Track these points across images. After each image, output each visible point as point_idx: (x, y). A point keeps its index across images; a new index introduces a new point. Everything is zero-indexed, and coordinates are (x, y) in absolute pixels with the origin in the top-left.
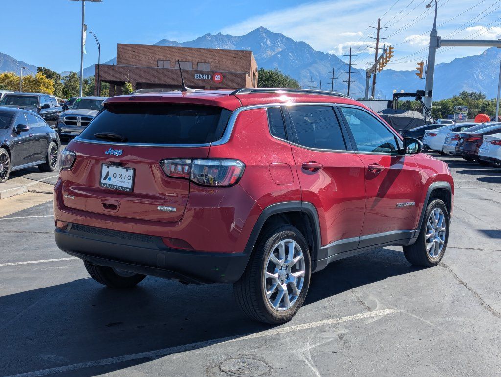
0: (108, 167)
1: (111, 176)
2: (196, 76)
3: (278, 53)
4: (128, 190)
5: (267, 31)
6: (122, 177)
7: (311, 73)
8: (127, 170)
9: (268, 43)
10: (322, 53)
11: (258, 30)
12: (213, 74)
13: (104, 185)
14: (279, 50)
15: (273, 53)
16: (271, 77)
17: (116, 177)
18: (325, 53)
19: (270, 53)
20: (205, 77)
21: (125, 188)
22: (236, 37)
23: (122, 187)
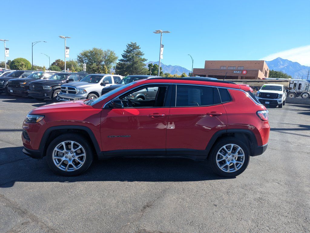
2: (234, 72)
3: (285, 67)
5: (281, 59)
7: (299, 73)
9: (281, 63)
11: (277, 58)
12: (242, 71)
14: (286, 65)
15: (283, 67)
16: (276, 73)
18: (306, 66)
19: (282, 67)
20: (239, 72)
22: (268, 61)
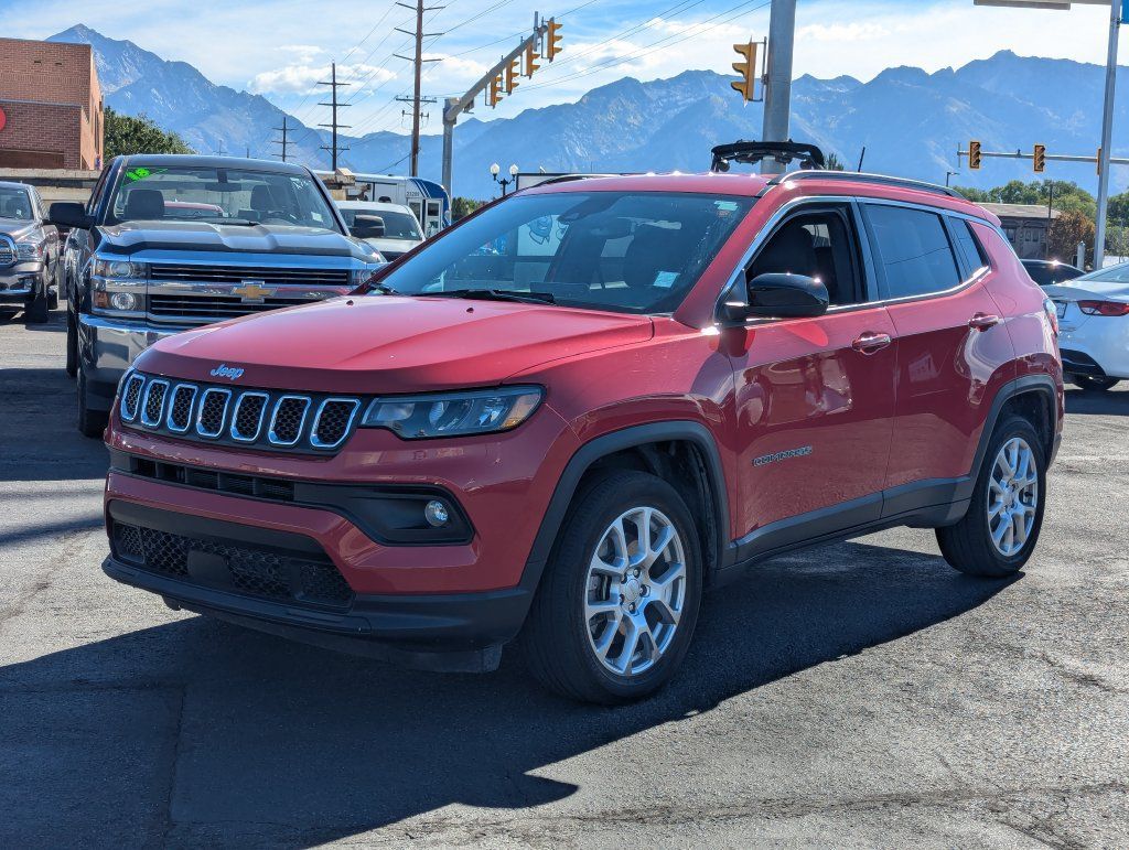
5: (94, 36)
9: (101, 62)
10: (232, 91)
11: (71, 31)
15: (114, 88)
18: (238, 91)
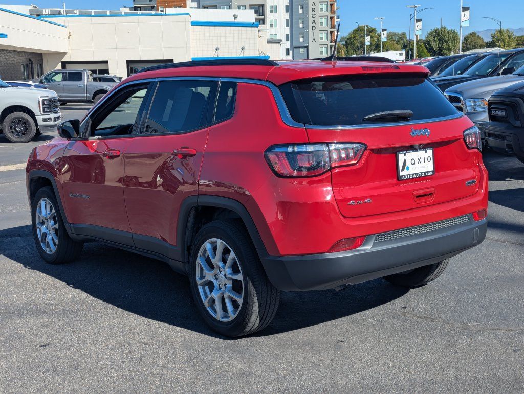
0: (405, 155)
1: (408, 164)
4: (432, 173)
6: (422, 160)
8: (426, 152)
13: (405, 177)
17: (414, 163)
21: (428, 172)
23: (425, 173)
